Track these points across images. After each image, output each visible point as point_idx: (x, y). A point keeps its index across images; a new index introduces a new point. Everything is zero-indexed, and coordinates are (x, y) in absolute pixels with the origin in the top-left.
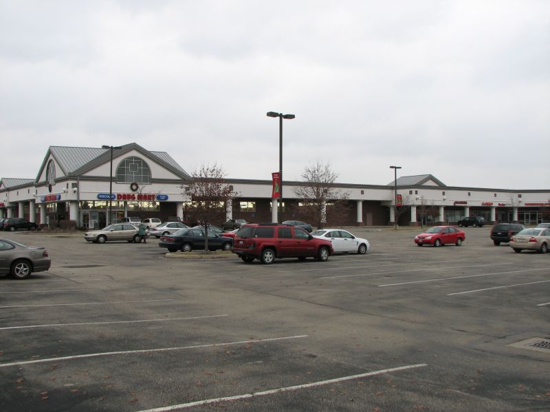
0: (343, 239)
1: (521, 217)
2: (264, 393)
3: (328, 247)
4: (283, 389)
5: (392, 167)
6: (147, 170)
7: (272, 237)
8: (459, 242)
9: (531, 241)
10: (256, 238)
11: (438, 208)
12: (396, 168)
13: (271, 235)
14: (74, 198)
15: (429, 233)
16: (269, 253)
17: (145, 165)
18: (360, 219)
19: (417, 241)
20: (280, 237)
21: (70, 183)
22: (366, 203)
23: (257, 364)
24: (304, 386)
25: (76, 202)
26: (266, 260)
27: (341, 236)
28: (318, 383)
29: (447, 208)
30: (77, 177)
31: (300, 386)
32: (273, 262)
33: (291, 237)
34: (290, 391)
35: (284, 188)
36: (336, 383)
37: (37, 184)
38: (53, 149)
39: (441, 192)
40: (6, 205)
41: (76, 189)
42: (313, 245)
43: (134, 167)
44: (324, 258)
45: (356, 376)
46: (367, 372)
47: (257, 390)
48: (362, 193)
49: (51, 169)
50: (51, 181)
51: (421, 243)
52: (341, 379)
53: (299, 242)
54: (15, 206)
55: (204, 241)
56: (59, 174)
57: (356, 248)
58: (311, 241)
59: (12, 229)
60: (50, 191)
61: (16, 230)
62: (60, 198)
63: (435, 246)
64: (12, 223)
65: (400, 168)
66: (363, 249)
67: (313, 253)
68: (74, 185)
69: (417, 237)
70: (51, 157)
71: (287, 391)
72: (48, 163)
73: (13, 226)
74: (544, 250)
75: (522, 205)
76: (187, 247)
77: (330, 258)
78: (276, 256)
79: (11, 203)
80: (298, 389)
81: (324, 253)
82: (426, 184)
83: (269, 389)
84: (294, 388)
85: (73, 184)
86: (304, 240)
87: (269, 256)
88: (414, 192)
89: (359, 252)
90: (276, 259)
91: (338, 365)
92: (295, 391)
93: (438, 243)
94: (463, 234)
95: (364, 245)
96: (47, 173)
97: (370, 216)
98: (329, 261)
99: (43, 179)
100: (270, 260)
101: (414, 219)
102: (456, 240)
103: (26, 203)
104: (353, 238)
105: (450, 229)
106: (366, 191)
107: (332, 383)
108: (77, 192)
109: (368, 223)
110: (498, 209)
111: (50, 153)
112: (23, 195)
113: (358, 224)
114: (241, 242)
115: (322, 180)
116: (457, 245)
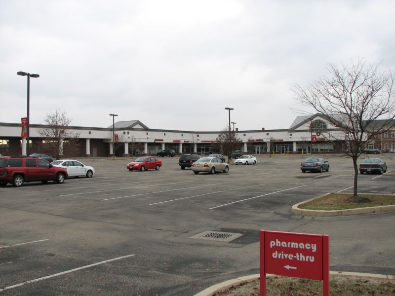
0: (75, 167)
1: (198, 150)
2: (13, 287)
3: (64, 173)
4: (28, 282)
5: (111, 115)
7: (21, 166)
8: (158, 167)
9: (205, 166)
10: (9, 168)
11: (143, 144)
12: (114, 115)
13: (20, 165)
15: (137, 162)
16: (19, 178)
18: (88, 152)
19: (128, 168)
20: (27, 166)
22: (92, 140)
23: (7, 264)
24: (45, 278)
26: (17, 183)
27: (74, 165)
28: (55, 275)
29: (149, 144)
31: (42, 279)
32: (22, 185)
33: (36, 166)
34: (34, 283)
35: (31, 129)
36: (69, 273)
39: (146, 132)
42: (53, 172)
44: (61, 181)
45: (84, 267)
46: (92, 263)
47: (7, 285)
48: (90, 133)
51: (132, 169)
52: (73, 270)
53: (42, 170)
57: (85, 173)
58: (51, 168)
63: (141, 171)
65: (117, 115)
66: (90, 174)
67: (53, 178)
69: (128, 165)
71: (32, 283)
74: (213, 171)
75: (200, 142)
77: (66, 181)
78: (24, 181)
80: (40, 281)
81: (61, 178)
82: (135, 127)
83: (17, 283)
84: (37, 280)
86: (46, 168)
87: (19, 181)
88: (126, 133)
89: (87, 176)
90: (25, 183)
91: (71, 260)
92: (38, 282)
93: (143, 169)
94: (160, 162)
95: (90, 171)
97: (95, 150)
98: (65, 183)
100: (20, 184)
101: (127, 152)
102: (156, 166)
104: (82, 166)
105: (152, 159)
106: (92, 131)
107: (66, 274)
109: (94, 155)
110: (184, 144)
113: (86, 156)
115: (59, 124)
116: (156, 170)
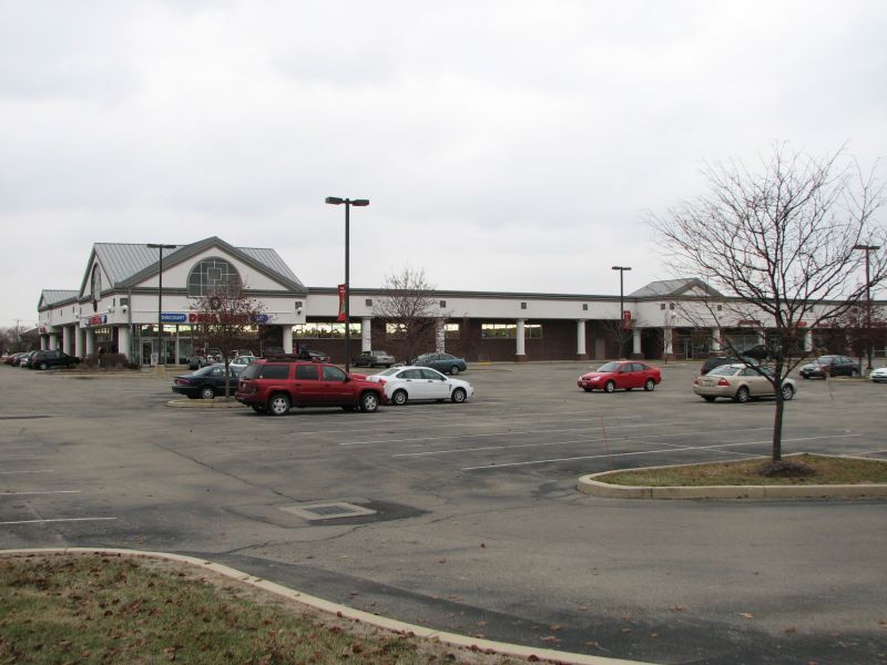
3: (377, 392)
5: (615, 268)
6: (236, 277)
7: (286, 378)
8: (650, 385)
9: (720, 384)
10: (261, 380)
11: (709, 331)
12: (622, 269)
13: (284, 375)
14: (125, 321)
15: (601, 371)
16: (280, 400)
17: (232, 269)
18: (582, 349)
19: (580, 385)
20: (297, 378)
21: (118, 298)
22: (591, 324)
25: (126, 326)
26: (276, 410)
27: (423, 377)
29: (726, 331)
30: (128, 289)
32: (287, 413)
33: (317, 379)
37: (81, 300)
38: (98, 247)
40: (48, 330)
41: (125, 307)
42: (353, 390)
43: (215, 274)
44: (371, 408)
48: (585, 308)
49: (97, 277)
50: (97, 296)
51: (589, 387)
53: (328, 385)
54: (58, 331)
55: (224, 384)
56: (106, 286)
57: (447, 394)
58: (350, 383)
59: (43, 366)
60: (95, 310)
61: (48, 367)
62: (106, 321)
63: (606, 391)
64: (43, 358)
65: (629, 269)
66: (459, 396)
67: (353, 401)
68: (124, 302)
69: (580, 379)
70: (96, 260)
72: (93, 268)
73: (44, 362)
74: (743, 396)
76: (208, 392)
77: (380, 408)
78: (291, 405)
79: (54, 327)
81: (370, 402)
82: (689, 293)
85: (122, 300)
86: (340, 383)
87: (280, 405)
88: (668, 305)
89: (453, 400)
90: (295, 409)
93: (610, 387)
94: (658, 374)
95: (461, 389)
96: (93, 283)
98: (379, 412)
99: (87, 293)
100: (283, 410)
102: (648, 381)
103: (71, 327)
104: (443, 379)
105: (635, 366)
106: (590, 304)
108: (128, 312)
109: (597, 355)
111: (94, 254)
112: (66, 316)
113: (578, 358)
114: (244, 385)
116: (647, 390)
